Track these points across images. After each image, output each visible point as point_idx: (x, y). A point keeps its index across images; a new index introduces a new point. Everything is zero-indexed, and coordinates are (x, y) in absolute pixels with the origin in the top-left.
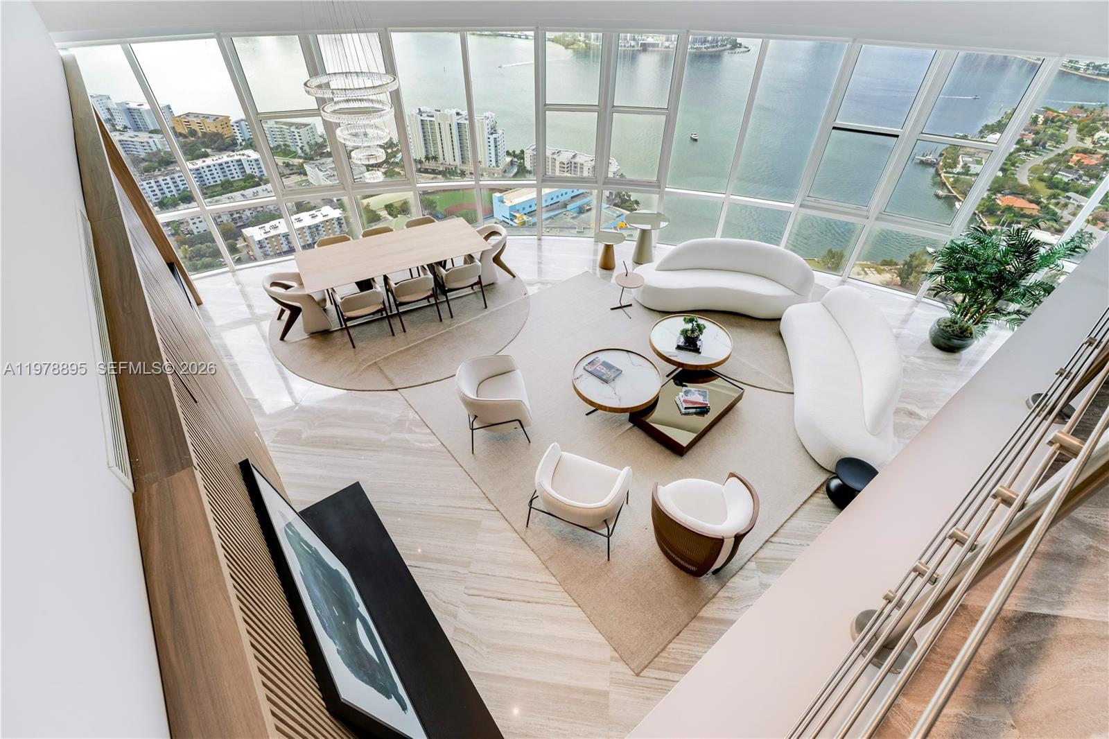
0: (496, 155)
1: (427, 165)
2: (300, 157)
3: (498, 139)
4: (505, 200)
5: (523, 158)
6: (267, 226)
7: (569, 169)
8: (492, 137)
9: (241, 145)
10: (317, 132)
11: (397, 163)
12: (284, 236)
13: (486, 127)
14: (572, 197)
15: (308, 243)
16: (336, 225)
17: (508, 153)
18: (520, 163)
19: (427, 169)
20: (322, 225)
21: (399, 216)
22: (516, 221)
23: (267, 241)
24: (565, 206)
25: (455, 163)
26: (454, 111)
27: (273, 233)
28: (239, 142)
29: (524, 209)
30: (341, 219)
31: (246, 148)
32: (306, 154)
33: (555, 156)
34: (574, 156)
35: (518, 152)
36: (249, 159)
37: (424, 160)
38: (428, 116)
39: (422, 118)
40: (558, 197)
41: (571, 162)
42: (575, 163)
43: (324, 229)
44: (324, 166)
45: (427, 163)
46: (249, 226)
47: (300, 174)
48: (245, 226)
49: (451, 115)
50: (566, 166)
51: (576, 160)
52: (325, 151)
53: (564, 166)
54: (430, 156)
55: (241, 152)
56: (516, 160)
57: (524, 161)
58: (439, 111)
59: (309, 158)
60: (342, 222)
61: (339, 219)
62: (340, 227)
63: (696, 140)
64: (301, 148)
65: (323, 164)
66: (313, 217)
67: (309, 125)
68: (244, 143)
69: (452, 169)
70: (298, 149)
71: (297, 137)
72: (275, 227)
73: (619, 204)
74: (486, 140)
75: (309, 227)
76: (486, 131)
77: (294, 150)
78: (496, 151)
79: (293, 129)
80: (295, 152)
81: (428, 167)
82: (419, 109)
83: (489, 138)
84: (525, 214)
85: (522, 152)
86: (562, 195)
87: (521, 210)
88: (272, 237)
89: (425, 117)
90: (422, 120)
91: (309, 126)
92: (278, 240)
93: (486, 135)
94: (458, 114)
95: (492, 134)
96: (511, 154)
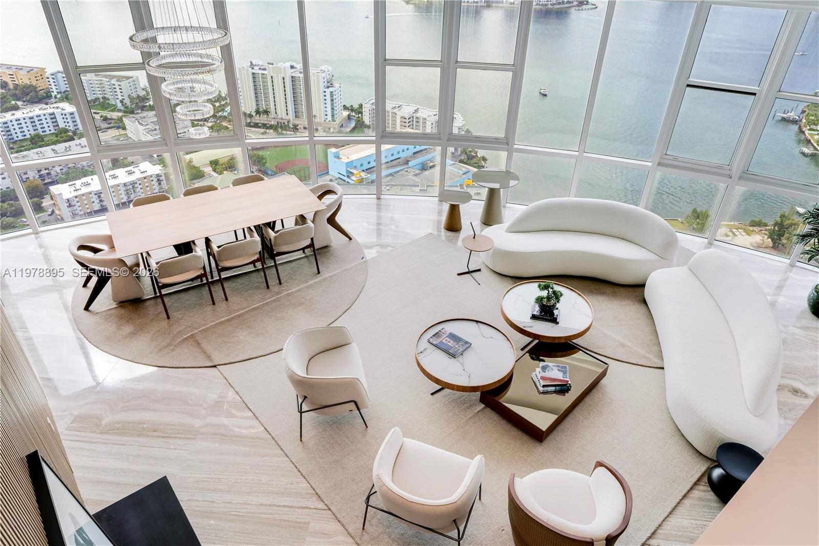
0: (333, 109)
1: (257, 119)
2: (119, 111)
3: (334, 93)
4: (341, 156)
5: (361, 113)
6: (78, 183)
7: (411, 123)
8: (328, 91)
9: (56, 97)
10: (139, 85)
11: (225, 117)
12: (96, 194)
13: (321, 81)
14: (414, 153)
15: (123, 201)
16: (155, 182)
17: (345, 108)
18: (359, 117)
19: (257, 124)
20: (140, 182)
21: (224, 172)
22: (353, 178)
23: (77, 199)
24: (407, 162)
25: (288, 118)
26: (288, 64)
27: (84, 190)
28: (53, 94)
29: (362, 165)
30: (161, 176)
31: (61, 100)
32: (126, 107)
33: (396, 111)
34: (416, 111)
35: (356, 106)
36: (64, 112)
37: (254, 114)
38: (260, 69)
39: (254, 71)
40: (398, 153)
41: (413, 117)
42: (417, 118)
43: (141, 186)
44: (144, 120)
45: (257, 117)
46: (58, 183)
47: (118, 128)
48: (53, 183)
49: (285, 68)
50: (407, 121)
51: (418, 115)
52: (148, 104)
53: (405, 120)
54: (261, 110)
55: (55, 105)
56: (354, 114)
57: (362, 115)
58: (273, 64)
59: (129, 112)
60: (161, 178)
61: (158, 175)
62: (160, 184)
63: (545, 95)
64: (122, 102)
65: (144, 117)
66: (130, 173)
67: (132, 77)
68: (59, 96)
69: (284, 123)
70: (118, 101)
71: (118, 90)
72: (88, 184)
73: (465, 161)
74: (322, 94)
75: (125, 185)
76: (322, 85)
77: (114, 103)
78: (332, 104)
79: (113, 81)
80: (115, 105)
81: (259, 122)
82: (251, 62)
83: (325, 92)
84: (363, 171)
85: (361, 106)
86: (403, 151)
87: (358, 166)
88: (83, 195)
89: (256, 70)
90: (253, 74)
91: (131, 79)
92: (89, 199)
93: (322, 89)
94: (292, 67)
95: (328, 87)
96: (348, 109)
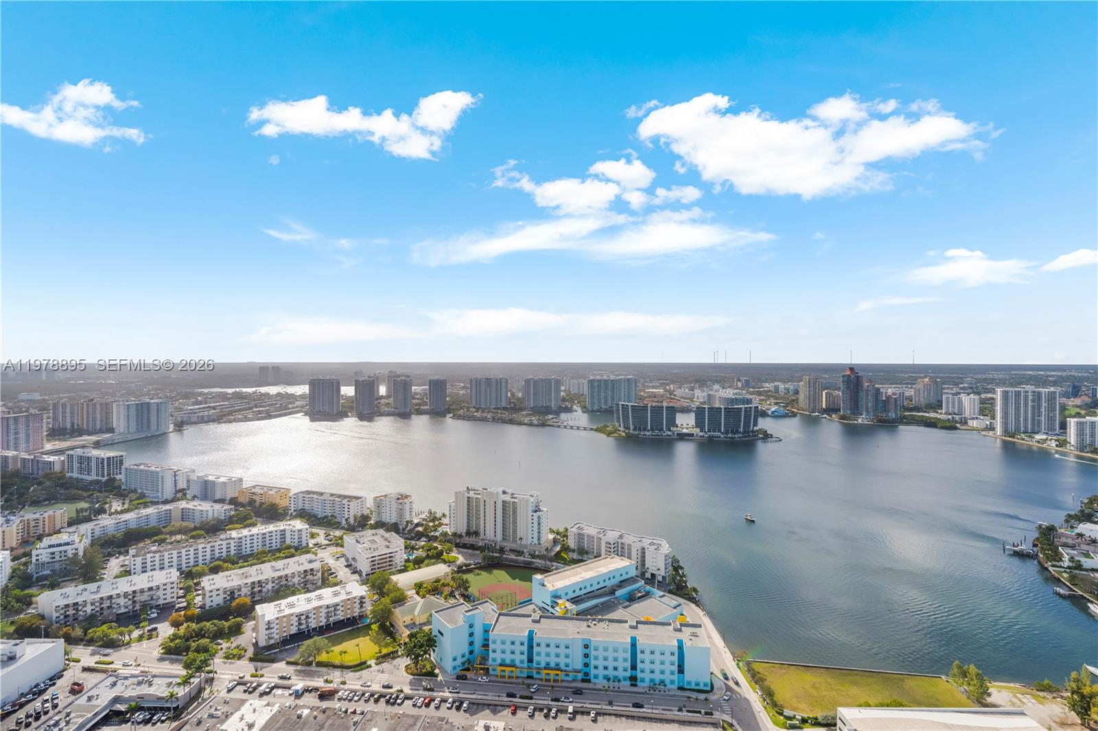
0: (539, 532)
1: (467, 540)
2: (343, 528)
3: (542, 517)
4: (545, 583)
5: (567, 537)
6: (284, 602)
7: (616, 549)
8: (536, 515)
9: (291, 514)
10: (366, 503)
11: (437, 537)
12: (297, 616)
13: (530, 505)
14: (621, 582)
15: (321, 624)
16: (357, 605)
17: (552, 531)
18: (564, 541)
19: (466, 544)
20: (343, 604)
21: (427, 596)
22: (557, 608)
23: (278, 621)
24: (612, 592)
25: (495, 539)
26: (501, 490)
27: (287, 612)
28: (290, 512)
29: (566, 594)
30: (365, 598)
31: (295, 517)
32: (349, 525)
33: (601, 536)
34: (621, 537)
35: (562, 530)
36: (294, 529)
37: (464, 535)
38: (475, 493)
39: (469, 495)
40: (604, 581)
41: (618, 542)
42: (622, 543)
43: (342, 609)
44: (362, 538)
45: (467, 538)
46: (265, 602)
47: (337, 545)
48: (262, 601)
49: (497, 493)
50: (613, 546)
51: (623, 541)
52: (369, 523)
53: (610, 546)
54: (471, 531)
55: (288, 523)
56: (559, 537)
57: (567, 539)
58: (486, 489)
59: (351, 529)
60: (364, 600)
61: (362, 598)
62: (361, 607)
64: (347, 520)
65: (363, 536)
66: (336, 594)
67: (361, 498)
68: (294, 513)
69: (491, 545)
70: (344, 519)
71: (346, 509)
72: (292, 605)
73: (674, 591)
74: (530, 517)
75: (328, 607)
76: (530, 509)
77: (339, 520)
78: (539, 529)
79: (345, 501)
80: (339, 523)
81: (467, 542)
82: (468, 488)
83: (533, 516)
84: (568, 600)
85: (567, 530)
86: (609, 579)
87: (563, 595)
88: (284, 617)
89: (472, 494)
90: (468, 498)
91: (360, 500)
92: (289, 620)
93: (530, 513)
94: (504, 492)
95: (536, 511)
96: (554, 532)
